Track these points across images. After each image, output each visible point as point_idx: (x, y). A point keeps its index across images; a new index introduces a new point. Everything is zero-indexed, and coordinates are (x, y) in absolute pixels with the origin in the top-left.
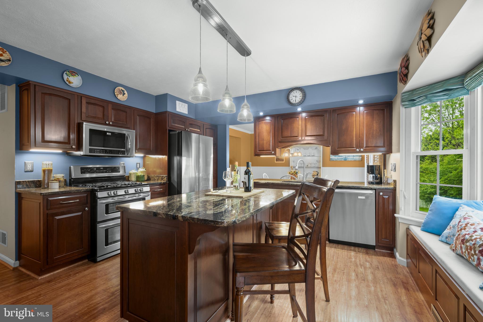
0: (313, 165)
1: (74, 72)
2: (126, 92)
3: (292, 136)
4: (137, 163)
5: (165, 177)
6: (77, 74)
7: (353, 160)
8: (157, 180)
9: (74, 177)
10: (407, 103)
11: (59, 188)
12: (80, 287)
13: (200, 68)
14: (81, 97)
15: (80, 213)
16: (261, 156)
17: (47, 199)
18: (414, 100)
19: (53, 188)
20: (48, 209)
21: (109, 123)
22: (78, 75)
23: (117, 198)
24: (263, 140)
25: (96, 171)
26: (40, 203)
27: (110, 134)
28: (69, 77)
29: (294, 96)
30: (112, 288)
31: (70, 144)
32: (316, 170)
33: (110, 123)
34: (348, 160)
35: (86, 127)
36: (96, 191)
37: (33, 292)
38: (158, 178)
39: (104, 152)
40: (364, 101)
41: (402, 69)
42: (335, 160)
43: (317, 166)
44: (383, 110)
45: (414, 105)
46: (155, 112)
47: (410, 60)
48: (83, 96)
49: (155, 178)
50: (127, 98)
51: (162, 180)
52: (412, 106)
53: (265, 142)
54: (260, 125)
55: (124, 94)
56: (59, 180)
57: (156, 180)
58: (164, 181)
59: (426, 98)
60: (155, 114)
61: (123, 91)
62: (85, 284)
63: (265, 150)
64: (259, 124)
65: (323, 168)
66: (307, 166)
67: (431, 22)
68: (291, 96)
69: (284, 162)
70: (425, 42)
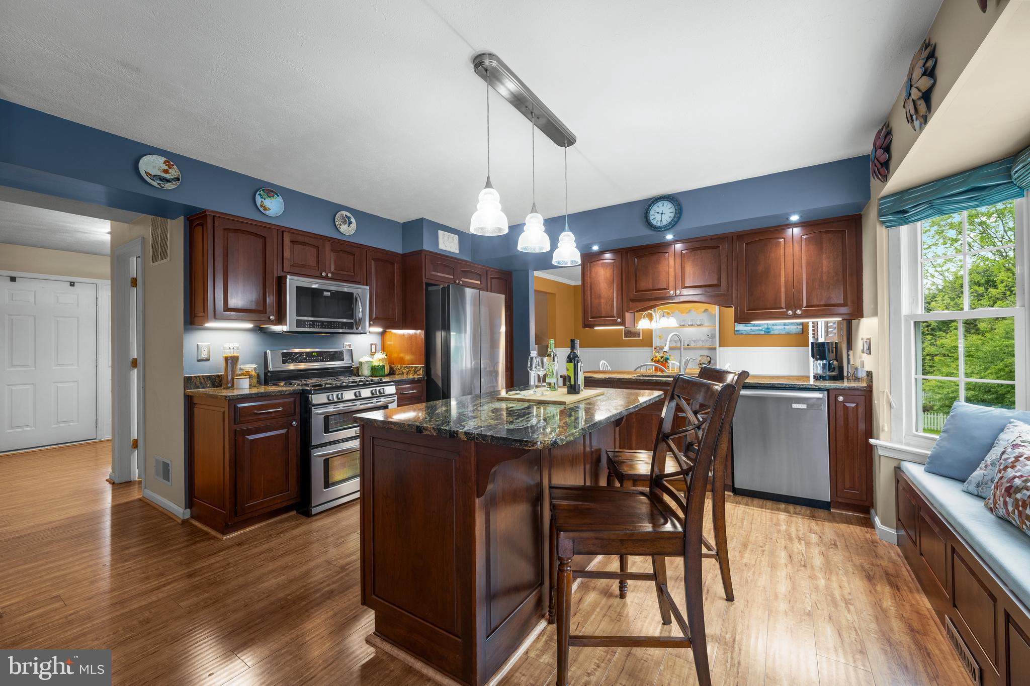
0: (700, 344)
1: (271, 190)
2: (353, 220)
3: (657, 288)
4: (372, 345)
5: (420, 369)
6: (276, 194)
7: (784, 332)
8: (407, 374)
9: (272, 370)
10: (890, 218)
11: (250, 388)
12: (289, 554)
13: (488, 178)
14: (282, 231)
15: (284, 431)
16: (595, 328)
17: (235, 405)
18: (905, 212)
19: (241, 387)
20: (236, 423)
21: (327, 275)
22: (278, 196)
23: (342, 405)
24: (600, 297)
25: (306, 359)
26: (224, 413)
27: (328, 294)
28: (265, 199)
29: (658, 213)
30: (340, 559)
31: (266, 313)
32: (706, 353)
33: (329, 275)
34: (772, 332)
35: (292, 282)
36: (310, 392)
37: (218, 559)
38: (407, 370)
39: (319, 325)
40: (800, 216)
41: (877, 153)
42: (745, 333)
43: (708, 344)
44: (842, 232)
45: (906, 221)
46: (400, 252)
47: (892, 135)
48: (285, 231)
49: (403, 371)
50: (355, 229)
51: (416, 375)
52: (902, 224)
53: (603, 301)
54: (593, 270)
55: (350, 223)
56: (248, 374)
57: (405, 374)
58: (418, 375)
59: (931, 207)
60: (402, 255)
61: (349, 218)
62: (296, 551)
63: (603, 315)
64: (590, 266)
65: (722, 349)
66: (688, 345)
67: (930, 63)
68: (652, 212)
69: (641, 338)
70: (919, 102)
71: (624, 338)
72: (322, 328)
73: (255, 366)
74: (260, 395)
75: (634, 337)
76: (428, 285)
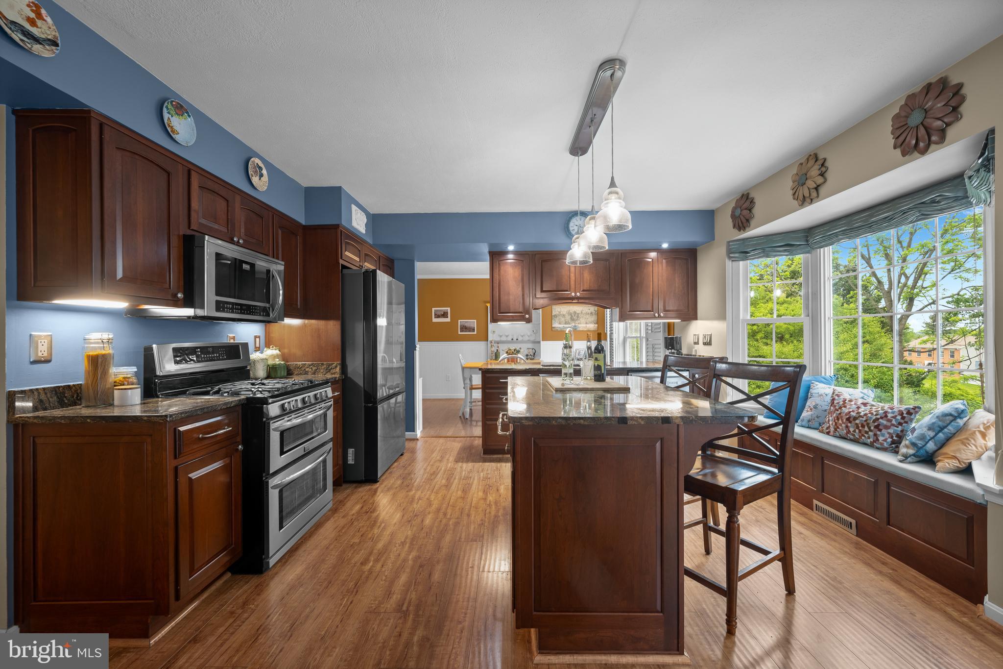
0: (526, 338)
1: (181, 109)
2: (264, 172)
3: (560, 289)
4: (256, 337)
5: (336, 367)
6: (187, 113)
7: (585, 330)
8: (314, 373)
9: (161, 374)
10: (737, 255)
14: (190, 169)
17: (175, 429)
18: (747, 253)
20: (177, 456)
21: (238, 241)
22: (189, 116)
23: (294, 416)
24: (509, 294)
25: (200, 356)
27: (248, 267)
28: (172, 116)
29: (577, 226)
31: (170, 288)
32: (530, 346)
33: (241, 241)
34: (578, 329)
35: (212, 246)
36: (264, 401)
38: (314, 368)
39: (238, 309)
40: (669, 245)
42: (559, 330)
43: (532, 339)
44: (687, 260)
45: (745, 259)
46: (304, 224)
47: (755, 203)
48: (192, 170)
49: (307, 370)
50: (267, 185)
51: (328, 374)
52: (743, 260)
53: (511, 297)
54: (502, 268)
55: (261, 176)
57: (310, 373)
58: (332, 374)
59: (763, 252)
60: (304, 226)
61: (260, 168)
63: (511, 311)
64: (499, 264)
65: (545, 342)
66: (517, 339)
67: (823, 169)
68: (571, 224)
69: (475, 333)
70: (812, 191)
71: (459, 333)
72: (241, 313)
73: (134, 369)
74: (205, 410)
75: (469, 331)
76: (344, 267)
